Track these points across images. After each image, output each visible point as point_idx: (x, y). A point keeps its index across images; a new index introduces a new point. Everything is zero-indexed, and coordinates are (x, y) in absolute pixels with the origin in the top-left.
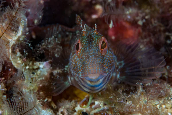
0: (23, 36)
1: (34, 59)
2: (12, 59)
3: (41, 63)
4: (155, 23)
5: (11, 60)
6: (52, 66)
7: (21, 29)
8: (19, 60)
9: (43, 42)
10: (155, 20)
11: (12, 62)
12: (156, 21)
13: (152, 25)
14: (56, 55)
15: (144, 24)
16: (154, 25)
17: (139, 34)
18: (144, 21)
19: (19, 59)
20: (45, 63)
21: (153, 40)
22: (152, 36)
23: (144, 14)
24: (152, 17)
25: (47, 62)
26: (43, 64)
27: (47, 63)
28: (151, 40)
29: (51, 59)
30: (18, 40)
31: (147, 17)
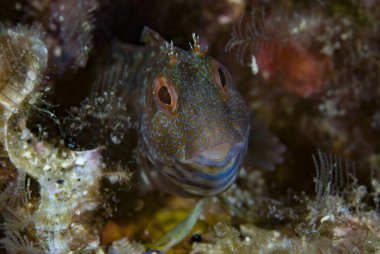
0: (37, 95)
1: (62, 142)
2: (10, 147)
3: (78, 153)
4: (365, 51)
5: (6, 152)
6: (104, 161)
7: (32, 76)
8: (27, 150)
9: (86, 103)
10: (363, 44)
11: (10, 155)
12: (366, 47)
13: (358, 56)
14: (114, 139)
15: (336, 52)
16: (363, 55)
17: (327, 73)
18: (337, 45)
19: (25, 146)
20: (88, 153)
21: (357, 92)
22: (355, 82)
23: (338, 28)
24: (356, 37)
25: (95, 150)
26: (83, 155)
27: (93, 153)
28: (352, 92)
29: (103, 143)
30: (25, 103)
31: (344, 37)
